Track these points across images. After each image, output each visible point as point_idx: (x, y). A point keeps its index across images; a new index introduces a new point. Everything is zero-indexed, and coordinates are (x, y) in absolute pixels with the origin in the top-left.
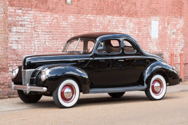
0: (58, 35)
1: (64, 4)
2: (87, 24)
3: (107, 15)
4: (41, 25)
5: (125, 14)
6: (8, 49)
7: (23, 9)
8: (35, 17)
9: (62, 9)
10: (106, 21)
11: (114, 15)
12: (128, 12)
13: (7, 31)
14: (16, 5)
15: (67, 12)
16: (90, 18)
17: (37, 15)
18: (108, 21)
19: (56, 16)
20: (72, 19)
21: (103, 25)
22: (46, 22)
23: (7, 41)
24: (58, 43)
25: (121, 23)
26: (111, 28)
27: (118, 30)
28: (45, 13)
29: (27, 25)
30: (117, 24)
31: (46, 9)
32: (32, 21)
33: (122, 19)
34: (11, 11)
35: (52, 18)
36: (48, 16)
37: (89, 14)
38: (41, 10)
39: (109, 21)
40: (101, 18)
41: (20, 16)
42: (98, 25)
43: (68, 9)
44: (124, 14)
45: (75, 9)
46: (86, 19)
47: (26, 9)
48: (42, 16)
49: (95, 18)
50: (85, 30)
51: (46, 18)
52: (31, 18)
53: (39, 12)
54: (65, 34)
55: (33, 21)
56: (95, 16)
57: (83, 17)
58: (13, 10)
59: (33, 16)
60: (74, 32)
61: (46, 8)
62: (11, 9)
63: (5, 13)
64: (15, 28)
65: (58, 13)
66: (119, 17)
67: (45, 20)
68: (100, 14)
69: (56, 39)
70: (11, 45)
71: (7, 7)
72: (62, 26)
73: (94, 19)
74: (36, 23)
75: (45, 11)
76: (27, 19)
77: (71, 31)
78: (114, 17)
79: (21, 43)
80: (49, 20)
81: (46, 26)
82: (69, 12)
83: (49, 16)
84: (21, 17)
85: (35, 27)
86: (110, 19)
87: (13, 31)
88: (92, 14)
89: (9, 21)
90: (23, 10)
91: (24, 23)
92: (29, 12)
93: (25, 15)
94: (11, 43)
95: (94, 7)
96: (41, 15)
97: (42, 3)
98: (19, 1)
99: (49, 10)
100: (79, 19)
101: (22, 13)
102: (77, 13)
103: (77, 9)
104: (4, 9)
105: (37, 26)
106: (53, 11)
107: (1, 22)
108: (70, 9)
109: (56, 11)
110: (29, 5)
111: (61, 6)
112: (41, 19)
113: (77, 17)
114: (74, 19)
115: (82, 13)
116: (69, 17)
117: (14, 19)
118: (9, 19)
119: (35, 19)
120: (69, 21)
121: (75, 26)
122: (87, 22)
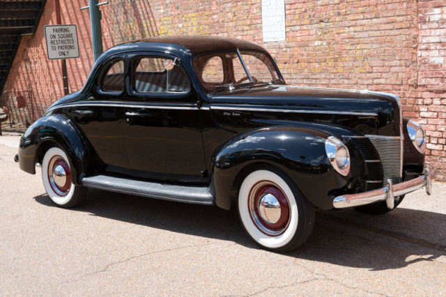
6: (419, 63)
13: (415, 22)
23: (414, 46)
64: (437, 11)
70: (425, 54)
87: (431, 20)
94: (427, 49)
107: (401, 2)
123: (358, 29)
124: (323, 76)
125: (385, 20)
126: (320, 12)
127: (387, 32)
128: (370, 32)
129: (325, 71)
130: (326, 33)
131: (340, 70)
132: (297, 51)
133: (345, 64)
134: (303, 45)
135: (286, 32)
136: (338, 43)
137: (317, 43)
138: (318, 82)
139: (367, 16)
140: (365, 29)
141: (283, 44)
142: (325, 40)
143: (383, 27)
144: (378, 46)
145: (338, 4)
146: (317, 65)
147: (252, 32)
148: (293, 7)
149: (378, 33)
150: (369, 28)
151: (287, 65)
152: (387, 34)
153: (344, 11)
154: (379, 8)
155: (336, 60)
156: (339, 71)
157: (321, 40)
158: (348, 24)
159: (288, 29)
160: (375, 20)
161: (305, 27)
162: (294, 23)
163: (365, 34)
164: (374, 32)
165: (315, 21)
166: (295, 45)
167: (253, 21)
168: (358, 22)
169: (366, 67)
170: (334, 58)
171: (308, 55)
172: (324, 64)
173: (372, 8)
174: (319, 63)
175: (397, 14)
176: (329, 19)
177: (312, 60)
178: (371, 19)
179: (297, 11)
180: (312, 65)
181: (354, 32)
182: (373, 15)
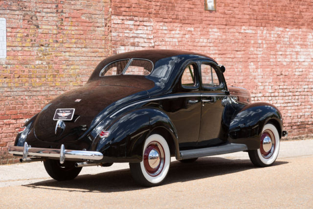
1: (203, 10)
2: (241, 41)
3: (275, 26)
4: (165, 43)
5: (306, 24)
7: (136, 18)
8: (155, 31)
9: (200, 18)
10: (272, 35)
11: (287, 26)
12: (310, 22)
13: (110, 53)
14: (124, 13)
15: (208, 22)
16: (245, 31)
17: (158, 27)
18: (276, 36)
19: (189, 29)
20: (216, 34)
21: (268, 42)
22: (174, 38)
25: (300, 40)
26: (282, 47)
27: (294, 50)
28: (172, 24)
29: (142, 43)
30: (293, 40)
32: (150, 37)
33: (300, 33)
34: (116, 22)
35: (182, 33)
36: (176, 29)
37: (244, 25)
38: (164, 20)
39: (279, 36)
40: (265, 32)
41: (131, 30)
42: (260, 41)
43: (209, 19)
44: (303, 25)
45: (221, 18)
46: (240, 33)
47: (141, 19)
48: (165, 30)
49: (254, 32)
50: (237, 51)
51: (173, 32)
52: (148, 32)
53: (161, 24)
55: (152, 37)
56: (255, 28)
57: (235, 30)
58: (119, 22)
59: (152, 29)
60: (219, 54)
61: (173, 18)
62: (116, 20)
63: (107, 25)
64: (123, 48)
65: (194, 24)
66: (294, 30)
67: (172, 36)
68: (263, 25)
71: (111, 16)
72: (199, 44)
73: (252, 33)
74: (157, 40)
75: (171, 22)
76: (141, 34)
77: (214, 52)
78: (288, 30)
79: (133, 71)
80: (178, 36)
81: (174, 44)
82: (210, 22)
83: (178, 29)
84: (132, 32)
85: (156, 47)
86: (279, 33)
88: (250, 26)
89: (113, 38)
90: (136, 21)
91: (136, 40)
92: (145, 24)
93: (139, 28)
95: (253, 15)
96: (164, 28)
97: (167, 9)
98: (129, 6)
99: (177, 21)
100: (227, 34)
101: (135, 25)
102: (225, 23)
103: (223, 18)
104: (106, 19)
105: (158, 45)
106: (184, 22)
107: (101, 40)
108: (212, 19)
109: (189, 21)
110: (146, 13)
111: (198, 14)
112: (165, 34)
113: (224, 30)
114: (219, 34)
115: (233, 24)
116: (210, 30)
117: (121, 35)
118: (114, 34)
119: (155, 35)
120: (211, 36)
121: (221, 45)
122: (240, 37)
123: (71, 54)
124: (43, 88)
125: (91, 50)
126: (40, 38)
127: (93, 58)
128: (81, 58)
129: (45, 84)
130: (46, 55)
131: (58, 84)
132: (18, 68)
133: (62, 79)
134: (24, 63)
135: (7, 51)
136: (56, 64)
137: (37, 62)
138: (38, 93)
139: (78, 46)
140: (77, 55)
141: (4, 61)
142: (45, 60)
143: (90, 54)
144: (86, 67)
145: (57, 34)
146: (38, 80)
148: (15, 30)
149: (86, 58)
150: (80, 55)
151: (7, 80)
152: (92, 59)
153: (61, 40)
154: (87, 41)
155: (54, 76)
156: (56, 84)
157: (41, 60)
158: (64, 51)
159: (9, 49)
160: (84, 49)
161: (26, 49)
162: (16, 44)
163: (78, 59)
164: (84, 58)
165: (36, 45)
166: (16, 63)
168: (72, 49)
169: (78, 82)
170: (53, 75)
171: (29, 71)
172: (44, 79)
173: (82, 41)
174: (40, 78)
175: (99, 47)
176: (49, 44)
177: (33, 76)
178: (81, 48)
179: (19, 35)
180: (32, 80)
181: (70, 56)
182: (83, 46)
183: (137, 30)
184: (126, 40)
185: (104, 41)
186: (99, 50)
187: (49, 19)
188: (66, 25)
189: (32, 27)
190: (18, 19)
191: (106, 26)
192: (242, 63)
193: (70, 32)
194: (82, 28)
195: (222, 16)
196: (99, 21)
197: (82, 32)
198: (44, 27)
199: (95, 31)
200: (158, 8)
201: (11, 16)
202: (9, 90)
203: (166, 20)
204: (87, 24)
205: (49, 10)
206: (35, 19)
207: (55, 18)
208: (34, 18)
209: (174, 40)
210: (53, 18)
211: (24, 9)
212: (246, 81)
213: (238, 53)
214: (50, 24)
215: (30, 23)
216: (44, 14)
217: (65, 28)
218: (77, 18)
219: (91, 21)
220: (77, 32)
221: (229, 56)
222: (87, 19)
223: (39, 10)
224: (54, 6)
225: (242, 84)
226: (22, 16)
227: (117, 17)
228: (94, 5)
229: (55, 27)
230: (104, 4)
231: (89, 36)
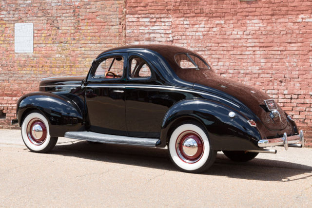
0: (222, 52)
1: (237, 1)
2: (297, 32)
4: (186, 37)
7: (152, 16)
8: (174, 26)
9: (233, 10)
14: (140, 12)
15: (244, 14)
16: (303, 21)
17: (177, 22)
19: (218, 22)
20: (256, 25)
22: (197, 32)
24: (221, 64)
28: (195, 19)
29: (159, 38)
31: (196, 13)
32: (168, 32)
34: (131, 20)
35: (208, 26)
36: (200, 23)
37: (302, 14)
38: (186, 15)
41: (146, 26)
43: (246, 10)
45: (265, 8)
46: (295, 22)
47: (158, 16)
48: (187, 24)
50: (290, 43)
51: (197, 26)
52: (166, 27)
53: (182, 19)
54: (239, 49)
55: (170, 32)
57: (287, 20)
58: (134, 20)
59: (170, 24)
60: (260, 47)
62: (130, 18)
63: (122, 23)
64: (137, 43)
65: (224, 17)
67: (195, 30)
69: (219, 58)
71: (126, 16)
72: (231, 37)
74: (176, 34)
75: (194, 17)
76: (158, 29)
77: (253, 44)
80: (203, 29)
81: (197, 38)
82: (247, 14)
83: (203, 23)
84: (147, 28)
85: (175, 41)
89: (127, 34)
90: (152, 18)
91: (152, 35)
92: (162, 20)
93: (156, 25)
96: (185, 23)
97: (189, 5)
98: (144, 5)
99: (202, 15)
100: (275, 24)
101: (151, 22)
102: (270, 13)
103: (268, 8)
104: (120, 19)
105: (177, 40)
106: (210, 16)
107: (115, 36)
108: (250, 10)
109: (218, 14)
110: (164, 10)
111: (230, 6)
112: (186, 28)
113: (270, 21)
114: (261, 25)
115: (283, 12)
116: (248, 22)
117: (136, 31)
118: (128, 31)
119: (174, 30)
120: (248, 28)
121: (264, 36)
122: (296, 27)
123: (87, 49)
124: (61, 76)
125: (105, 45)
126: (60, 37)
128: (95, 52)
129: (63, 73)
130: (64, 50)
132: (42, 60)
133: (78, 69)
134: (47, 56)
135: (34, 48)
136: (73, 57)
137: (57, 56)
139: (93, 42)
140: (92, 49)
141: (31, 55)
142: (64, 54)
143: (104, 49)
145: (74, 33)
146: (57, 69)
147: (5, 45)
148: (40, 32)
150: (94, 49)
151: (34, 69)
153: (78, 37)
154: (101, 38)
155: (71, 67)
156: (73, 73)
157: (61, 54)
158: (80, 46)
159: (35, 46)
160: (98, 45)
161: (49, 45)
162: (41, 42)
163: (92, 53)
164: (98, 52)
165: (57, 42)
166: (40, 56)
167: (7, 38)
168: (87, 45)
170: (70, 65)
171: (51, 63)
172: (63, 68)
173: (97, 38)
174: (59, 68)
175: (113, 42)
176: (67, 41)
177: (53, 66)
178: (96, 44)
179: (43, 35)
180: (53, 69)
181: (85, 50)
182: (98, 42)
183: (153, 26)
184: (141, 36)
185: (118, 38)
186: (113, 45)
187: (68, 22)
188: (82, 26)
189: (54, 28)
190: (42, 23)
191: (120, 24)
192: (297, 57)
193: (86, 31)
194: (96, 27)
195: (267, 5)
196: (113, 20)
197: (97, 31)
198: (64, 29)
199: (110, 29)
200: (177, 4)
201: (37, 21)
202: (34, 76)
203: (188, 15)
204: (102, 24)
205: (67, 15)
206: (57, 22)
207: (73, 21)
208: (55, 22)
209: (197, 34)
210: (71, 21)
211: (47, 15)
212: (304, 76)
213: (293, 45)
214: (68, 25)
215: (52, 25)
216: (63, 18)
217: (82, 28)
218: (92, 19)
219: (105, 21)
220: (92, 31)
221: (276, 48)
222: (102, 20)
223: (59, 15)
224: (72, 11)
225: (296, 80)
226: (45, 21)
227: (132, 16)
228: (108, 7)
229: (73, 28)
230: (118, 5)
231: (104, 34)
